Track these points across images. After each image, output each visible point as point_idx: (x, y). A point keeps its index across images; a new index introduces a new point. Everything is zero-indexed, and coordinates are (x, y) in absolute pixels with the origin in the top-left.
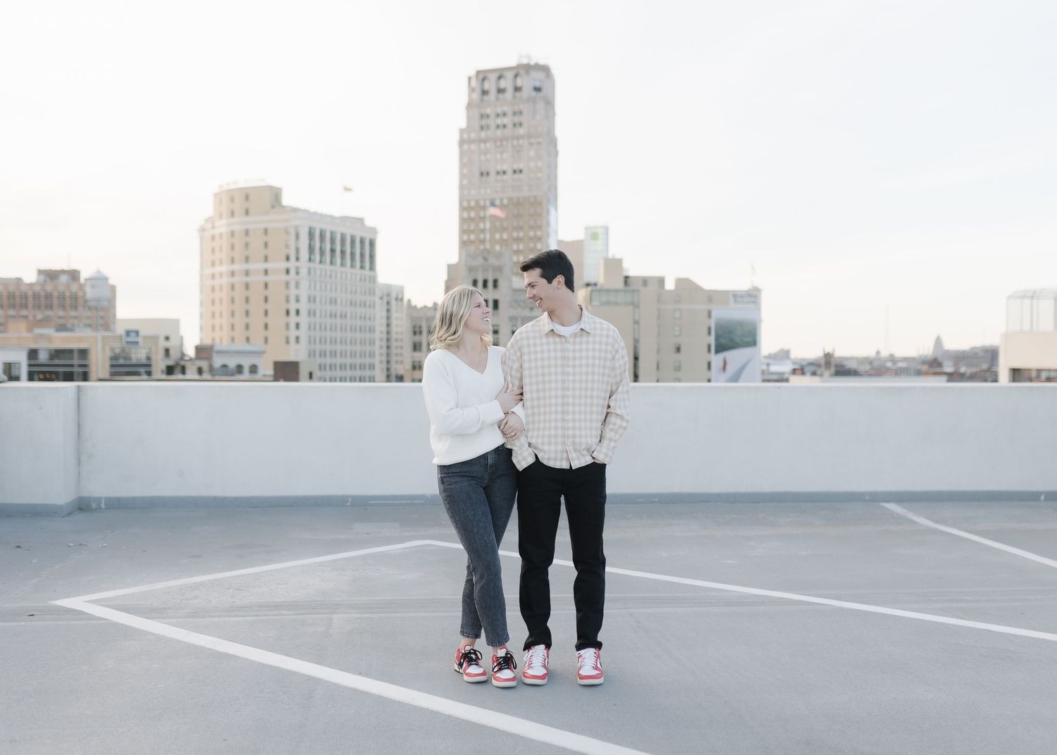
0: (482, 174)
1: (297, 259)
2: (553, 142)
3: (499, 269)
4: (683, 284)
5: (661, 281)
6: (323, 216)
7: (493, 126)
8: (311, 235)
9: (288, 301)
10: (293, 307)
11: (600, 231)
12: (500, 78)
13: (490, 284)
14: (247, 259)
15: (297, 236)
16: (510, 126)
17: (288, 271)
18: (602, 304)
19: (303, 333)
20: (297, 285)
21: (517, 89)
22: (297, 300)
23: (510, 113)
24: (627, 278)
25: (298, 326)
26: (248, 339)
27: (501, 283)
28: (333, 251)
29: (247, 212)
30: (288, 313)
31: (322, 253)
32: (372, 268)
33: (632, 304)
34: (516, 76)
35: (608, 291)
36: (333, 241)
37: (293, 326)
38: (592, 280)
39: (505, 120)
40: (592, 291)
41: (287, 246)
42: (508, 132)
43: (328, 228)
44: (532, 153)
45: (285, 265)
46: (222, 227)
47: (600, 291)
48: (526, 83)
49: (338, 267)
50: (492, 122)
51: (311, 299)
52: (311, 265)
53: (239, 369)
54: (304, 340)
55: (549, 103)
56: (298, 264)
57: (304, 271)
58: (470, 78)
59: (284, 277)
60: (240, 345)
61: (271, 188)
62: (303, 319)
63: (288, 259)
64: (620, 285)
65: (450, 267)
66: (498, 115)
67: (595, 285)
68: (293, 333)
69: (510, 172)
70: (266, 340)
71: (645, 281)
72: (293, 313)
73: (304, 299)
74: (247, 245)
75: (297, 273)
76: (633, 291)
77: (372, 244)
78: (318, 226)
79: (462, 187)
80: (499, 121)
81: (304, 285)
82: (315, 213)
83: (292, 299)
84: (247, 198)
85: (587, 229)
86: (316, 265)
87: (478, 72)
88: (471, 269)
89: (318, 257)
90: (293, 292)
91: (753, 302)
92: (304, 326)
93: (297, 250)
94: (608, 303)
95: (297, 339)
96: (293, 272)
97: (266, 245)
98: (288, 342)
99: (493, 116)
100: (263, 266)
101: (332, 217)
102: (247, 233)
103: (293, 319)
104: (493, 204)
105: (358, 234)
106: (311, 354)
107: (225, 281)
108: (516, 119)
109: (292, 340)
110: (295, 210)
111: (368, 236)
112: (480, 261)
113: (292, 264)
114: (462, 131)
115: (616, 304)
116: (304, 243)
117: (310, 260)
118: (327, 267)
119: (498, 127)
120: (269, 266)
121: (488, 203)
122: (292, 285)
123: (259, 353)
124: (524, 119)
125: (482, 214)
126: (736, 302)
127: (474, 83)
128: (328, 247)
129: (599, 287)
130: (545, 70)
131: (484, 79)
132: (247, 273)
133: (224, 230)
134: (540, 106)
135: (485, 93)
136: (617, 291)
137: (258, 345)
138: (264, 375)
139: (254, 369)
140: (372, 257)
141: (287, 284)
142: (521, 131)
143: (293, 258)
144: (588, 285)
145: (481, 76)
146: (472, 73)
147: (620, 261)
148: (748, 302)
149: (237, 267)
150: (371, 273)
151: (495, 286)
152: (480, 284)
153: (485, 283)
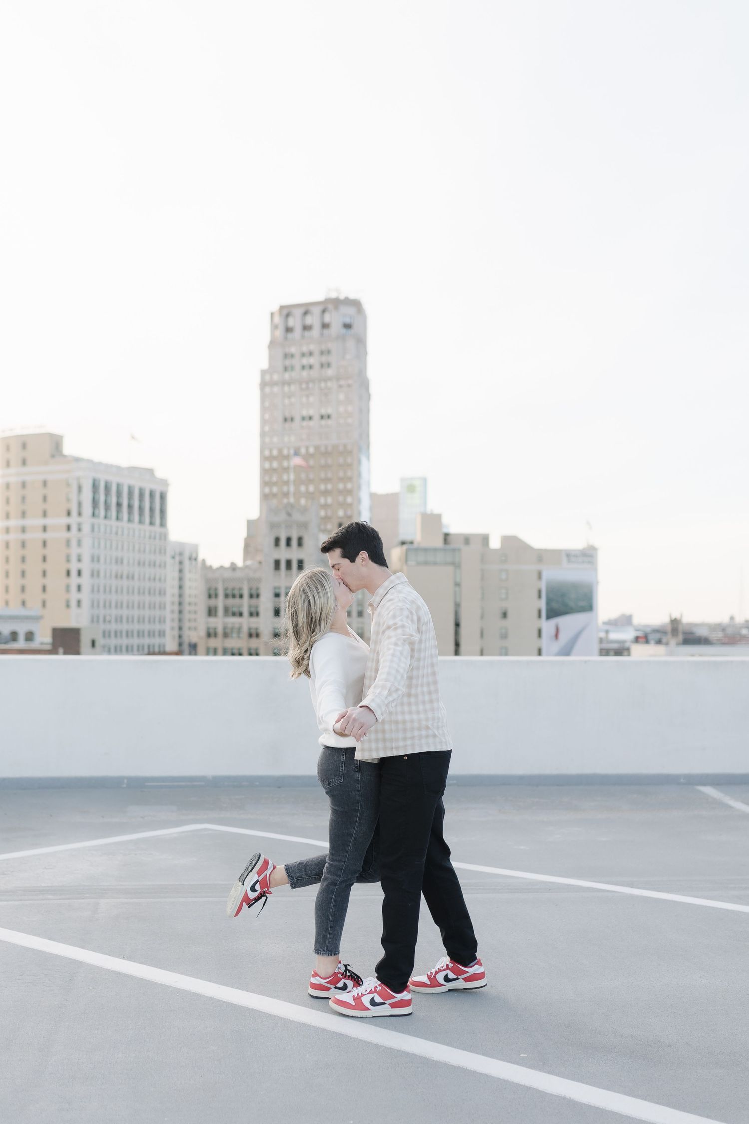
0: (285, 420)
1: (80, 514)
2: (364, 384)
3: (304, 525)
4: (511, 541)
5: (485, 539)
6: (108, 467)
7: (298, 367)
8: (95, 487)
9: (68, 560)
10: (74, 567)
11: (418, 483)
12: (306, 313)
13: (294, 542)
14: (24, 514)
15: (80, 488)
16: (317, 366)
17: (69, 528)
18: (419, 564)
19: (85, 596)
20: (79, 543)
21: (325, 326)
22: (79, 560)
23: (316, 352)
24: (447, 536)
25: (79, 588)
26: (24, 603)
27: (306, 541)
28: (119, 505)
29: (25, 463)
30: (68, 573)
31: (107, 507)
32: (163, 524)
33: (453, 564)
34: (324, 311)
35: (426, 550)
36: (119, 494)
37: (74, 589)
38: (408, 538)
39: (311, 360)
40: (408, 550)
41: (68, 500)
42: (314, 373)
43: (114, 480)
44: (341, 396)
45: (65, 520)
47: (417, 550)
48: (335, 319)
49: (124, 523)
50: (297, 362)
51: (95, 559)
52: (95, 520)
53: (14, 636)
54: (86, 604)
55: (361, 341)
56: (80, 519)
57: (86, 528)
58: (272, 314)
59: (65, 534)
60: (15, 609)
61: (51, 435)
62: (86, 581)
63: (69, 513)
64: (439, 543)
65: (250, 523)
66: (303, 355)
67: (412, 542)
68: (74, 596)
69: (316, 418)
70: (44, 604)
71: (467, 539)
72: (74, 573)
73: (86, 558)
74: (24, 498)
75: (80, 529)
76: (454, 550)
77: (163, 497)
78: (103, 478)
79: (263, 434)
80: (305, 361)
81: (87, 542)
82: (100, 463)
83: (74, 559)
84: (24, 446)
85: (403, 480)
86: (100, 520)
87: (282, 308)
88: (273, 526)
89: (102, 512)
90: (74, 551)
91: (589, 562)
92: (86, 589)
93: (80, 504)
94: (426, 563)
95: (79, 603)
96: (74, 528)
97: (45, 498)
98: (68, 606)
99: (297, 355)
100: (41, 521)
101: (119, 468)
102: (24, 485)
103: (74, 580)
104: (297, 453)
105: (148, 486)
106: (94, 620)
108: (324, 359)
109: (73, 604)
110: (77, 460)
111: (158, 489)
112: (282, 516)
113: (74, 520)
114: (263, 372)
115: (435, 564)
116: (87, 496)
117: (94, 515)
118: (113, 522)
119: (303, 367)
120: (48, 521)
121: (292, 451)
122: (74, 543)
123: (37, 619)
124: (332, 359)
125: (285, 464)
126: (569, 561)
127: (277, 319)
128: (114, 500)
129: (415, 545)
130: (356, 304)
131: (288, 315)
132: (24, 530)
134: (351, 344)
135: (288, 330)
136: (435, 550)
137: (34, 609)
138: (42, 644)
139: (30, 637)
140: (163, 512)
141: (68, 542)
142: (330, 372)
143: (74, 512)
144: (403, 543)
145: (285, 312)
146: (275, 308)
147: (438, 517)
148: (583, 562)
149: (13, 522)
150: (162, 530)
151: (300, 542)
152: (283, 542)
153: (288, 541)
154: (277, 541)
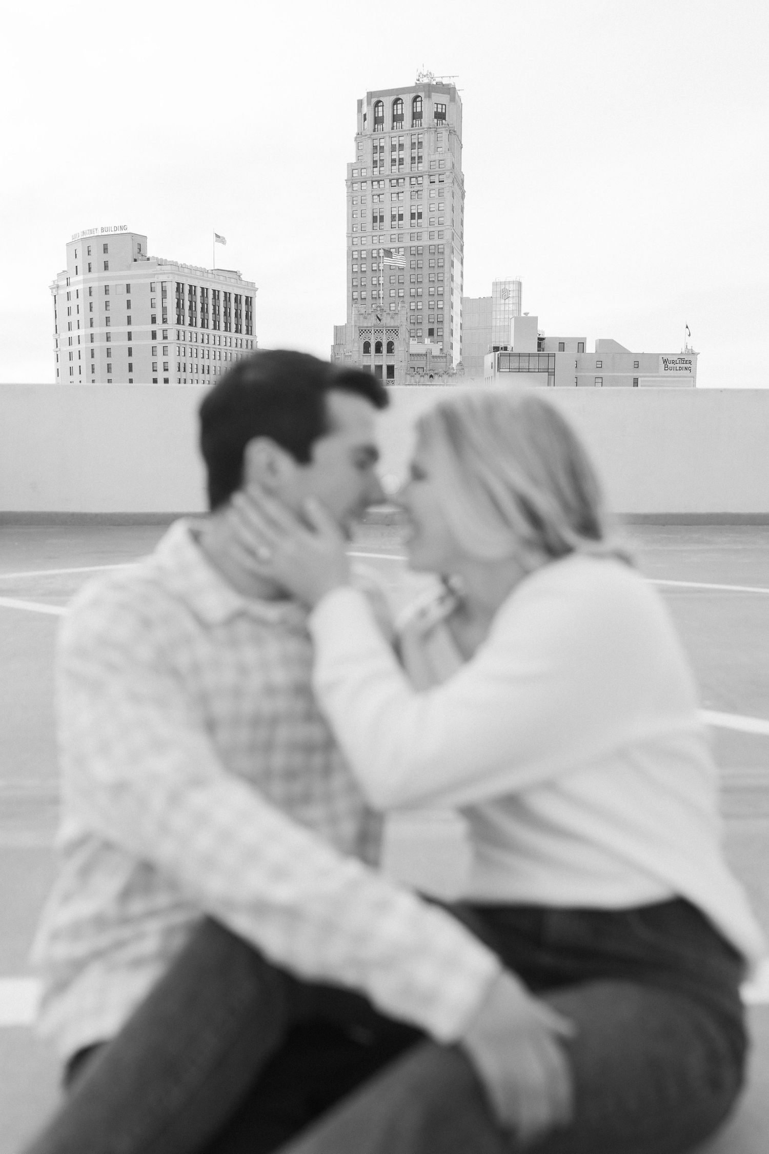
0: (375, 219)
1: (165, 321)
2: (459, 182)
3: (395, 331)
4: (606, 345)
5: (581, 345)
6: (192, 271)
7: (388, 162)
8: (179, 288)
9: (155, 369)
10: (161, 376)
11: (511, 287)
12: (396, 102)
13: (384, 348)
14: (108, 321)
15: (164, 292)
16: (407, 160)
17: (154, 335)
18: (511, 370)
20: (165, 351)
21: (417, 116)
22: (166, 370)
23: (407, 145)
24: (541, 340)
27: (397, 347)
28: (204, 312)
29: (106, 267)
31: (192, 313)
32: (249, 331)
33: (547, 370)
34: (415, 100)
35: (519, 355)
36: (204, 298)
38: (502, 345)
39: (402, 154)
40: (501, 355)
41: (153, 306)
42: (406, 168)
43: (199, 284)
44: (434, 194)
45: (150, 328)
46: (79, 283)
47: (510, 355)
48: (428, 109)
49: (210, 331)
50: (387, 156)
52: (180, 327)
55: (455, 133)
56: (165, 326)
57: (172, 335)
58: (360, 103)
59: (150, 342)
61: (133, 235)
62: (172, 375)
63: (154, 320)
64: (534, 350)
65: (338, 330)
66: (393, 149)
67: (506, 349)
69: (407, 217)
71: (562, 346)
73: (173, 367)
74: (107, 304)
75: (165, 338)
76: (549, 356)
77: (249, 301)
78: (187, 282)
79: (351, 236)
80: (395, 155)
81: (172, 350)
83: (160, 367)
84: (105, 247)
85: (495, 284)
86: (186, 328)
87: (370, 95)
88: (362, 331)
89: (187, 318)
90: (160, 359)
91: (686, 369)
93: (164, 309)
94: (519, 370)
96: (159, 335)
97: (129, 305)
99: (387, 149)
100: (126, 329)
101: (204, 271)
102: (107, 290)
104: (388, 253)
105: (233, 291)
107: (84, 346)
108: (415, 153)
110: (161, 263)
111: (244, 294)
112: (372, 321)
113: (159, 327)
114: (352, 168)
115: (529, 371)
116: (171, 302)
117: (179, 322)
118: (199, 329)
119: (393, 161)
120: (133, 329)
121: (382, 253)
122: (160, 350)
124: (424, 152)
125: (375, 267)
126: (666, 368)
127: (365, 109)
128: (198, 306)
129: (509, 351)
130: (449, 91)
131: (377, 104)
132: (108, 336)
133: (80, 287)
134: (444, 134)
135: (378, 121)
136: (529, 355)
140: (249, 317)
141: (153, 350)
142: (423, 167)
143: (159, 320)
144: (496, 349)
145: (374, 100)
146: (363, 96)
147: (535, 319)
148: (681, 369)
149: (97, 330)
150: (249, 337)
151: (390, 350)
152: (373, 348)
153: (378, 346)
154: (367, 346)
